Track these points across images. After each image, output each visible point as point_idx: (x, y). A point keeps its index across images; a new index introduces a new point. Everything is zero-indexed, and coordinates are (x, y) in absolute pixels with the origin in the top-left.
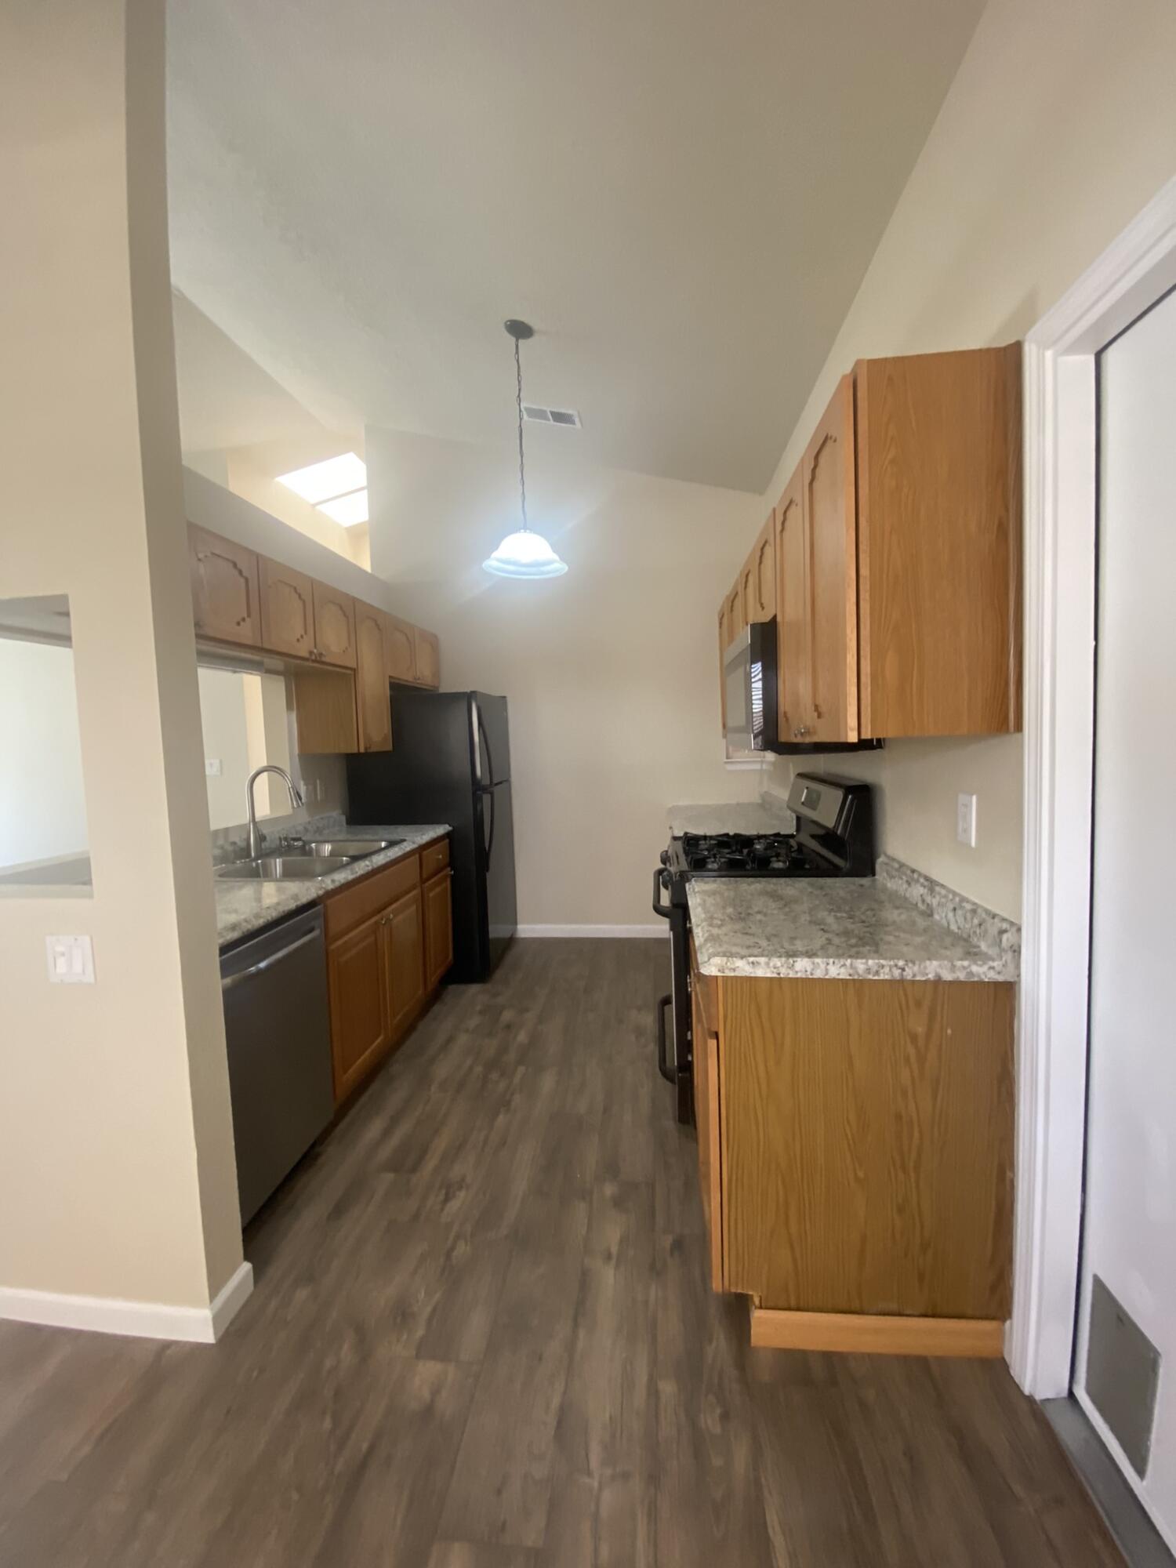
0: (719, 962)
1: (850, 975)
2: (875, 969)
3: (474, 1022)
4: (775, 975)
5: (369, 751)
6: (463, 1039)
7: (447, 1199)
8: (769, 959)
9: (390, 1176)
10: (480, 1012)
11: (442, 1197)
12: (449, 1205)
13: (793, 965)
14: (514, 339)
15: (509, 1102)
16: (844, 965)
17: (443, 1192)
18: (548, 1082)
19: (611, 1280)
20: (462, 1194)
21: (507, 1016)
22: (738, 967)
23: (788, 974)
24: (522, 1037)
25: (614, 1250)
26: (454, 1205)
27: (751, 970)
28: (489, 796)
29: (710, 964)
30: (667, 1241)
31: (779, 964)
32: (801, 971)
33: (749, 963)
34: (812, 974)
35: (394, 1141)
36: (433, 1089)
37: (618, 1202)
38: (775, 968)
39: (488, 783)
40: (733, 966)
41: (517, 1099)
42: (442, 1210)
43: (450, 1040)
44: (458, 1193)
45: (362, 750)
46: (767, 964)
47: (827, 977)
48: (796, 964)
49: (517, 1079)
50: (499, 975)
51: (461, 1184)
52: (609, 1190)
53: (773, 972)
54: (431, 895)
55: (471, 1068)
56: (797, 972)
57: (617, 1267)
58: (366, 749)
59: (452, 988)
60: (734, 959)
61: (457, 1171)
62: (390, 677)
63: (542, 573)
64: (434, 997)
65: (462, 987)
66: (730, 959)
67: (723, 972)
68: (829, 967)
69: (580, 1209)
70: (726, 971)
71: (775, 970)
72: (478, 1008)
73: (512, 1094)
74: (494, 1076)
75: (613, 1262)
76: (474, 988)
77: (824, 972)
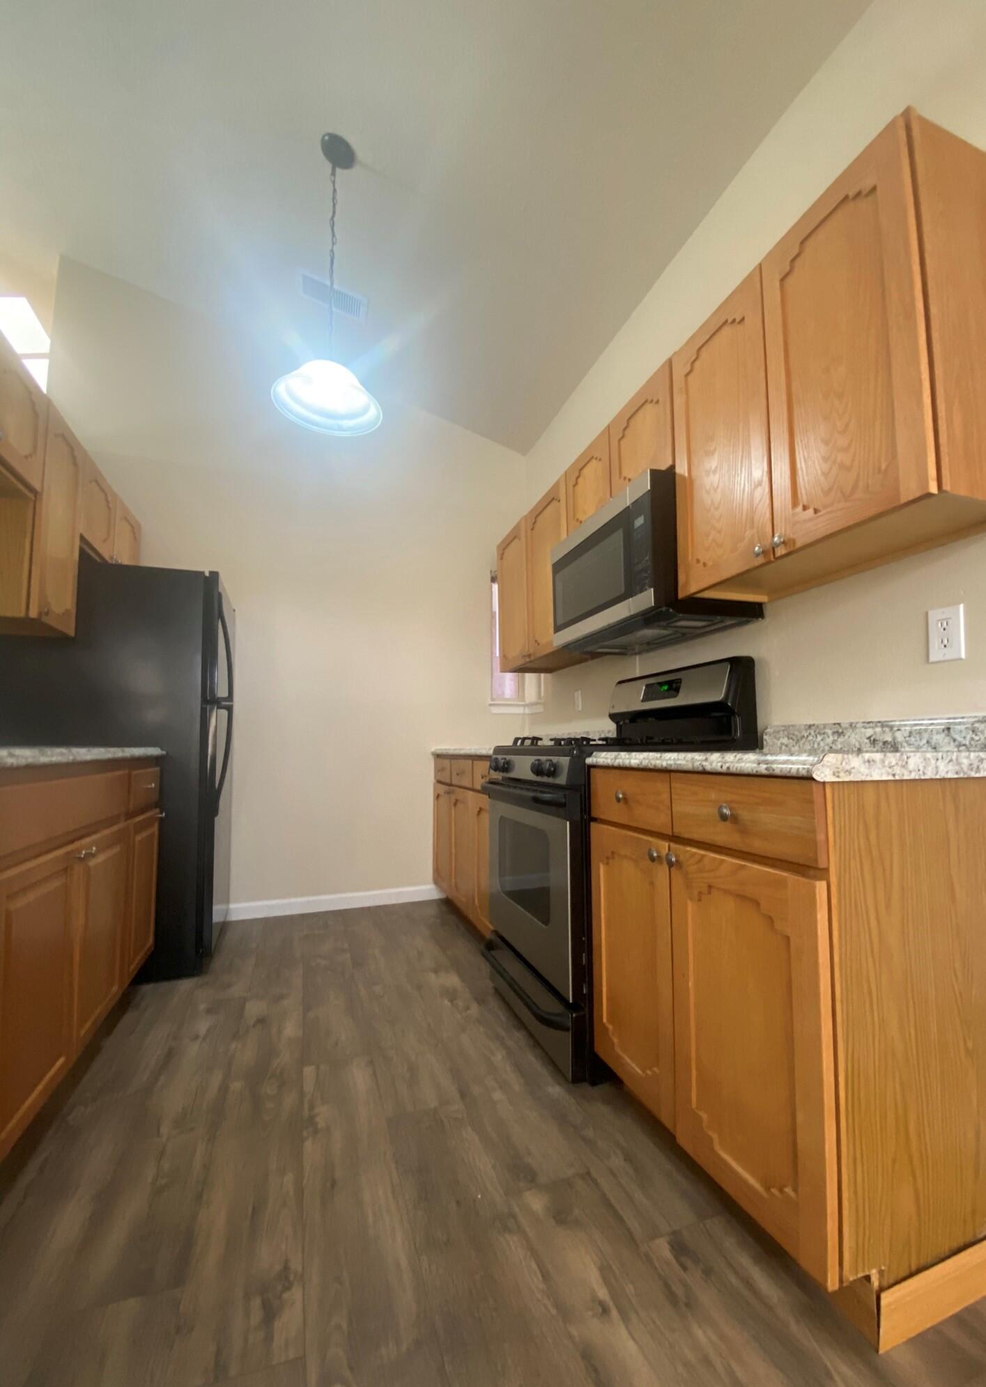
0: (834, 761)
1: (957, 773)
2: (976, 763)
3: (203, 1026)
4: (891, 778)
5: (44, 619)
6: (193, 1050)
7: (270, 1314)
8: (885, 756)
9: (132, 1305)
10: (209, 1011)
11: (257, 1316)
12: (277, 1324)
13: (907, 763)
14: (328, 166)
15: (312, 1120)
16: (951, 761)
17: (256, 1302)
18: (359, 1077)
19: (631, 1346)
20: (296, 1294)
21: (254, 1009)
22: (854, 768)
23: (903, 775)
24: (291, 1029)
25: (603, 1294)
26: (289, 1321)
27: (867, 771)
28: (224, 713)
29: (823, 766)
30: (662, 1248)
31: (894, 762)
32: (914, 771)
33: (864, 762)
34: (924, 774)
35: (116, 1237)
36: (164, 1130)
37: (561, 1216)
38: (890, 767)
39: (226, 695)
40: (848, 767)
41: (324, 1114)
42: (269, 1339)
43: (170, 1057)
44: (286, 1295)
45: (33, 614)
46: (883, 761)
47: (938, 777)
48: (910, 760)
49: (309, 1086)
50: (218, 963)
51: (285, 1277)
52: (537, 1202)
53: (889, 774)
54: (138, 838)
55: (224, 1088)
56: (911, 772)
57: (625, 1318)
58: (40, 614)
59: (147, 988)
60: (850, 756)
61: (266, 1258)
62: (82, 538)
63: (341, 429)
64: (124, 1004)
65: (164, 986)
66: (846, 756)
67: (838, 777)
68: (939, 763)
69: (513, 1249)
70: (842, 774)
71: (890, 771)
72: (202, 1007)
73: (312, 1108)
74: (269, 1089)
75: (614, 1313)
76: (185, 985)
77: (935, 773)
